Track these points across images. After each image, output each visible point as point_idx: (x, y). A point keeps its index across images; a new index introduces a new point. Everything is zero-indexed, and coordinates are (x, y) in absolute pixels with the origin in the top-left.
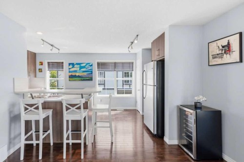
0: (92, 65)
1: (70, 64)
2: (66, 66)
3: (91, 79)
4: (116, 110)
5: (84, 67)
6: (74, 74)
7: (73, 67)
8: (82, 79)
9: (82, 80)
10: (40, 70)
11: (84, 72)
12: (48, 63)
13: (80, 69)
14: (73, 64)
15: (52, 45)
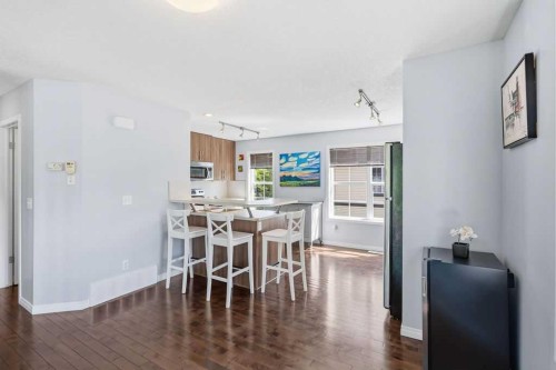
0: (318, 157)
1: (281, 156)
2: (275, 158)
3: (317, 184)
4: (366, 251)
5: (304, 160)
6: (287, 174)
7: (287, 161)
8: (302, 183)
9: (301, 185)
10: (241, 169)
11: (304, 169)
12: (252, 156)
13: (298, 164)
14: (286, 156)
15: (241, 128)
